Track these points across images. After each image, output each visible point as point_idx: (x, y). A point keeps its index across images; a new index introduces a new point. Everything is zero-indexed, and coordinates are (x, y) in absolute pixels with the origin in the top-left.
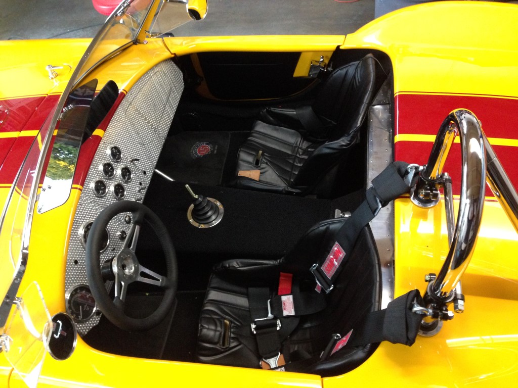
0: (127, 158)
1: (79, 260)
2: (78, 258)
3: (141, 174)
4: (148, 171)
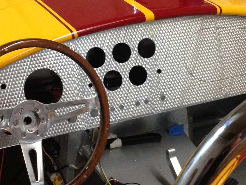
0: (156, 65)
1: (8, 88)
2: (9, 85)
3: (157, 93)
4: (168, 101)
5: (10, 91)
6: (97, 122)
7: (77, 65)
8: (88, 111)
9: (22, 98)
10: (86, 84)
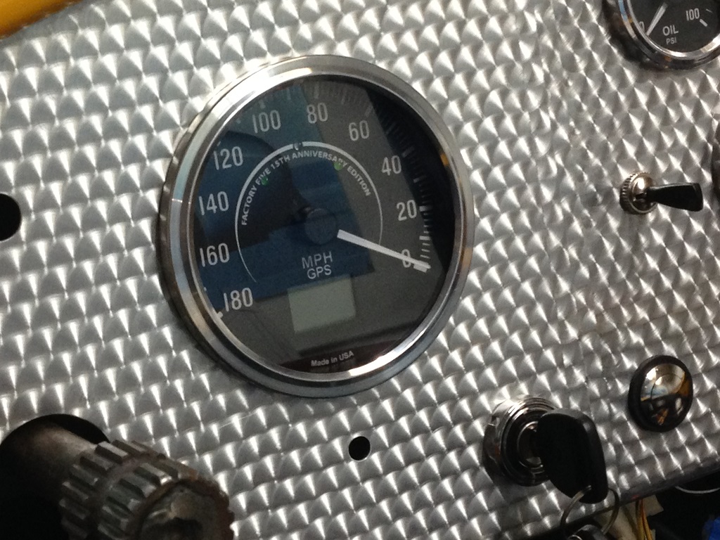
1: (39, 231)
2: (45, 202)
5: (58, 256)
6: (679, 450)
7: (547, 41)
8: (622, 374)
9: (151, 311)
10: (609, 184)
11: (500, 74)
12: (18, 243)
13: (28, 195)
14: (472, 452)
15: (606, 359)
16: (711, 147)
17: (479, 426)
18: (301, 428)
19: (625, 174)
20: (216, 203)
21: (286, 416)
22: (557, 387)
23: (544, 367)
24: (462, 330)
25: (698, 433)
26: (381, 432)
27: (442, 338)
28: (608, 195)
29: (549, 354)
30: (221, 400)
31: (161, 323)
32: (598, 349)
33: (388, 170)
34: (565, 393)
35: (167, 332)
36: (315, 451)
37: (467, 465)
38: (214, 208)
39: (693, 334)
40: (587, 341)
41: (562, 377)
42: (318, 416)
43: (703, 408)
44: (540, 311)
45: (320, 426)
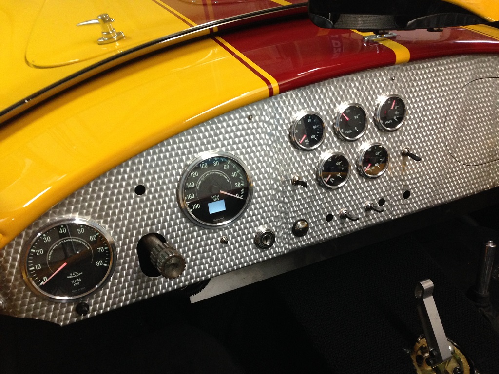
0: (401, 142)
1: (150, 192)
2: (152, 186)
3: (399, 188)
4: (414, 198)
5: (154, 198)
6: (304, 241)
7: (275, 145)
8: (291, 223)
9: (176, 210)
10: (289, 178)
11: (262, 153)
12: (145, 195)
13: (148, 185)
14: (252, 240)
15: (286, 219)
16: (316, 169)
17: (254, 235)
18: (211, 235)
19: (292, 176)
20: (191, 185)
21: (207, 233)
22: (274, 226)
23: (271, 221)
24: (251, 213)
25: (309, 237)
26: (230, 236)
27: (245, 214)
28: (288, 181)
29: (273, 218)
30: (192, 229)
31: (178, 212)
32: (284, 217)
33: (233, 176)
34: (276, 227)
35: (179, 214)
36: (214, 240)
37: (250, 243)
38: (191, 186)
39: (309, 213)
40: (282, 215)
41: (275, 223)
42: (214, 233)
43: (311, 231)
44: (270, 208)
45: (215, 235)
